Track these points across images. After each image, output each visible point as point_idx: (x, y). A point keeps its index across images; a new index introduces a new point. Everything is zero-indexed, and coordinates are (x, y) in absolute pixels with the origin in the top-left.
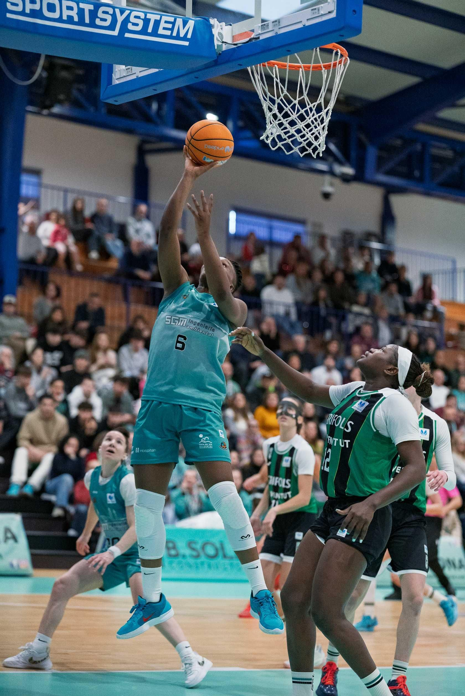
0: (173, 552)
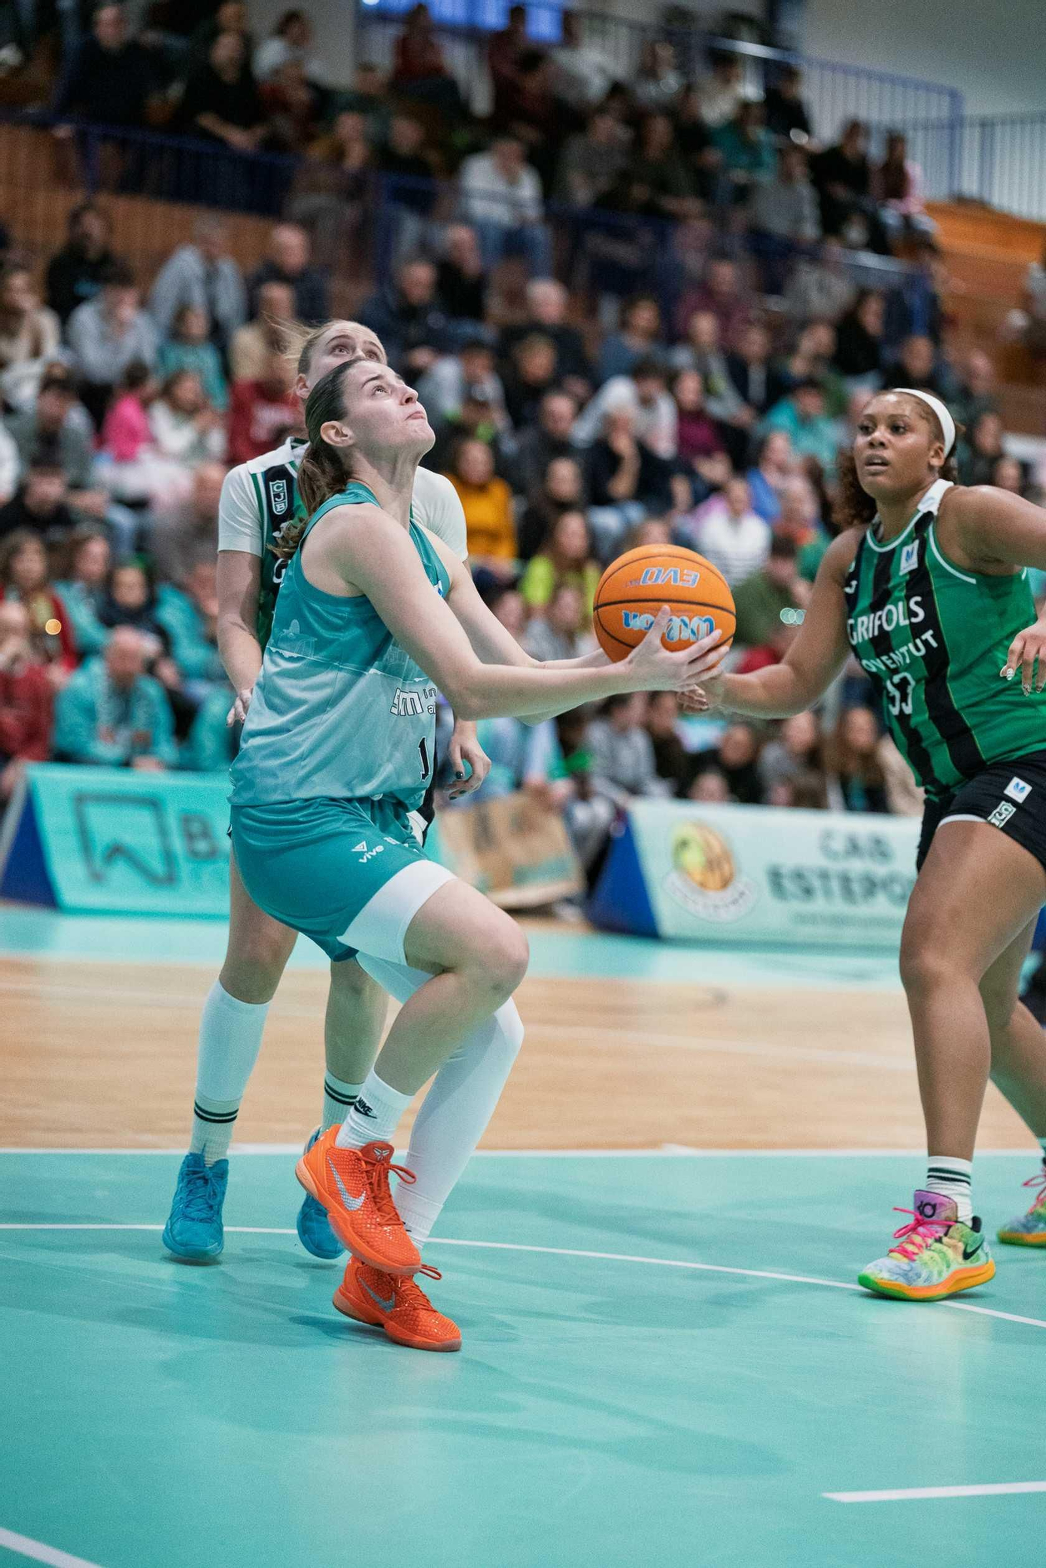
0: (202, 846)
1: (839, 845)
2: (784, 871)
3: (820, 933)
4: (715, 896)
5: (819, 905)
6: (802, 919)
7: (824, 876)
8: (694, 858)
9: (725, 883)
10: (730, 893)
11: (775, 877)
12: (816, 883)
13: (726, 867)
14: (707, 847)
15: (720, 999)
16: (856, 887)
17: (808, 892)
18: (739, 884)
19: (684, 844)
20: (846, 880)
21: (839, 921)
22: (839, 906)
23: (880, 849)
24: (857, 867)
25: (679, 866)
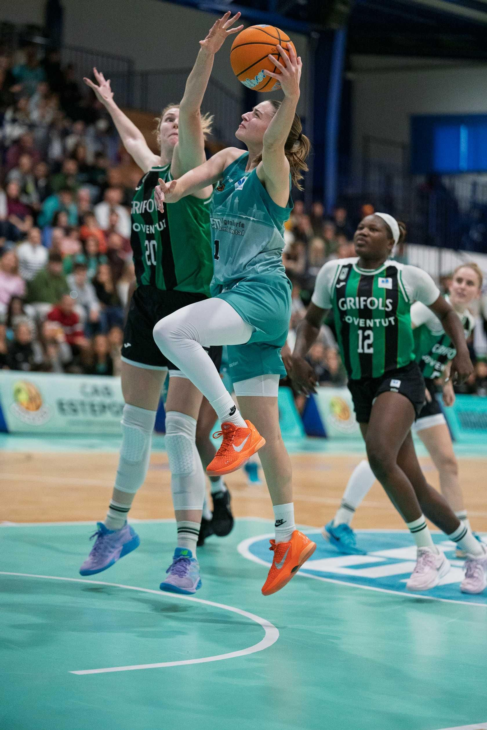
1: (89, 390)
2: (64, 402)
3: (81, 429)
4: (33, 413)
5: (81, 417)
6: (73, 423)
7: (83, 404)
8: (23, 397)
9: (38, 408)
10: (39, 412)
11: (61, 405)
12: (79, 408)
13: (38, 402)
14: (30, 392)
15: (29, 458)
16: (97, 408)
17: (75, 411)
18: (44, 408)
19: (18, 391)
20: (92, 406)
21: (89, 423)
22: (89, 417)
23: (108, 392)
24: (98, 399)
25: (16, 400)
